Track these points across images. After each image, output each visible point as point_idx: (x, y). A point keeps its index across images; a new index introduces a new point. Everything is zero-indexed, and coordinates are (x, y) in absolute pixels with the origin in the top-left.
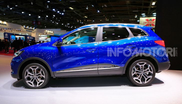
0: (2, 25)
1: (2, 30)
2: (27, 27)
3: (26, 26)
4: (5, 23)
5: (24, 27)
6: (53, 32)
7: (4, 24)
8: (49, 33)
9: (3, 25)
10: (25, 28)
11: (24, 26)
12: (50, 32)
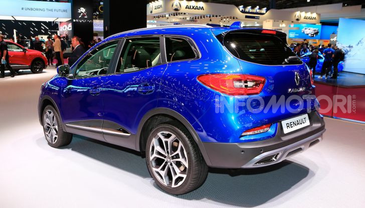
0: (196, 9)
1: (196, 21)
2: (249, 9)
3: (245, 7)
4: (201, 4)
5: (241, 9)
6: (319, 15)
7: (200, 7)
8: (305, 18)
9: (198, 9)
10: (242, 12)
11: (241, 7)
12: (309, 15)
